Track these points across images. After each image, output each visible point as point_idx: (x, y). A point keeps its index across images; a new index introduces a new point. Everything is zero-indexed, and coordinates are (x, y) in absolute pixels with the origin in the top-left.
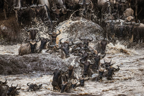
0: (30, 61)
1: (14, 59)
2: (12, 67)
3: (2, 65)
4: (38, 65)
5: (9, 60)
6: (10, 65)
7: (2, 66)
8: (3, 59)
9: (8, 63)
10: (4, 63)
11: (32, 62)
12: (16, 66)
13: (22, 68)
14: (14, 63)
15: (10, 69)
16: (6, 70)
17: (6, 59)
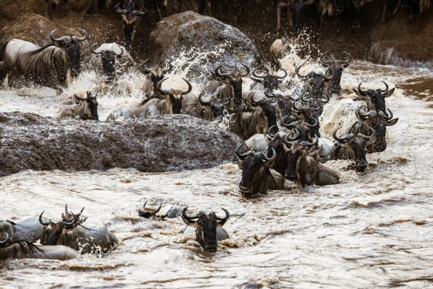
0: (147, 136)
1: (112, 131)
2: (110, 152)
3: (87, 146)
4: (170, 143)
5: (101, 133)
6: (106, 147)
7: (88, 149)
8: (86, 132)
9: (100, 140)
10: (92, 142)
11: (153, 136)
12: (118, 149)
13: (132, 152)
14: (114, 141)
15: (108, 157)
16: (96, 158)
17: (93, 132)
